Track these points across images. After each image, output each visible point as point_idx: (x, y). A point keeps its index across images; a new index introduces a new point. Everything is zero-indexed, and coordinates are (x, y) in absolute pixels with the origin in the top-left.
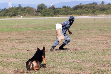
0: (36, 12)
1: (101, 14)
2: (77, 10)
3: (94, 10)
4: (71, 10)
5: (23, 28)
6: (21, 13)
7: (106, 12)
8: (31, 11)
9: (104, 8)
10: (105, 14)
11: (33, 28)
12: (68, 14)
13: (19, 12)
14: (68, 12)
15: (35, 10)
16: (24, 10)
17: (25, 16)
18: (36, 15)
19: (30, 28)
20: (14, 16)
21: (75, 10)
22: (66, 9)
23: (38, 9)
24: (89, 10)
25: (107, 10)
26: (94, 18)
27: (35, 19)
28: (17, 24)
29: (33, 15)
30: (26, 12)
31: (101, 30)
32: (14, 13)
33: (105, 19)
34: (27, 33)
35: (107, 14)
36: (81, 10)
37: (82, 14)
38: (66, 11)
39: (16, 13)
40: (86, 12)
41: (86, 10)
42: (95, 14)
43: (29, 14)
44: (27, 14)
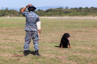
0: (19, 13)
1: (66, 15)
2: (48, 13)
3: (61, 12)
4: (44, 13)
5: (11, 24)
6: (8, 14)
7: (69, 14)
8: (15, 13)
9: (68, 12)
10: (69, 15)
11: (18, 25)
12: (42, 15)
13: (7, 13)
14: (42, 14)
15: (18, 12)
16: (10, 12)
17: (11, 16)
18: (18, 16)
19: (16, 25)
20: (3, 16)
21: (47, 12)
22: (40, 12)
23: (20, 12)
24: (57, 13)
25: (70, 13)
26: (61, 18)
27: (18, 19)
28: (5, 22)
29: (16, 16)
30: (11, 14)
31: (67, 27)
32: (2, 14)
33: (69, 19)
34: (14, 28)
35: (70, 15)
36: (51, 13)
37: (52, 15)
38: (40, 13)
39: (4, 14)
40: (55, 14)
41: (55, 13)
42: (61, 16)
43: (13, 15)
44: (12, 15)
